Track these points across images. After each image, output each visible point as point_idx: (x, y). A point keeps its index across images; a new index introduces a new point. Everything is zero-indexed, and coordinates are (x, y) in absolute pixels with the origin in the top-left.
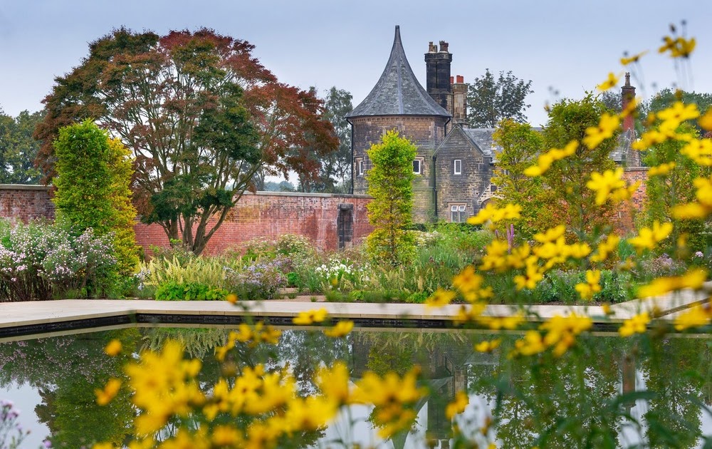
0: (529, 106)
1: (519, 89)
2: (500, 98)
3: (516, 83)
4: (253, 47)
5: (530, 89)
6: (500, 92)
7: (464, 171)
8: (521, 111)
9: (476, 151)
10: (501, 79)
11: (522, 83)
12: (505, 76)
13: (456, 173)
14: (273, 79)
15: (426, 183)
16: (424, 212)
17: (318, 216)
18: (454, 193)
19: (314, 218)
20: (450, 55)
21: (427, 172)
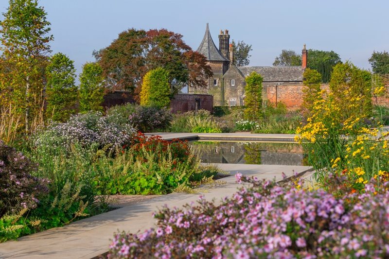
0: (250, 56)
1: (246, 49)
2: (238, 52)
3: (245, 46)
4: (182, 36)
5: (251, 49)
6: (238, 50)
7: (236, 84)
8: (247, 58)
9: (241, 76)
10: (239, 44)
11: (247, 46)
12: (240, 43)
13: (232, 85)
14: (190, 49)
15: (219, 89)
16: (219, 101)
17: (188, 103)
18: (231, 93)
19: (187, 103)
20: (229, 36)
21: (220, 84)
